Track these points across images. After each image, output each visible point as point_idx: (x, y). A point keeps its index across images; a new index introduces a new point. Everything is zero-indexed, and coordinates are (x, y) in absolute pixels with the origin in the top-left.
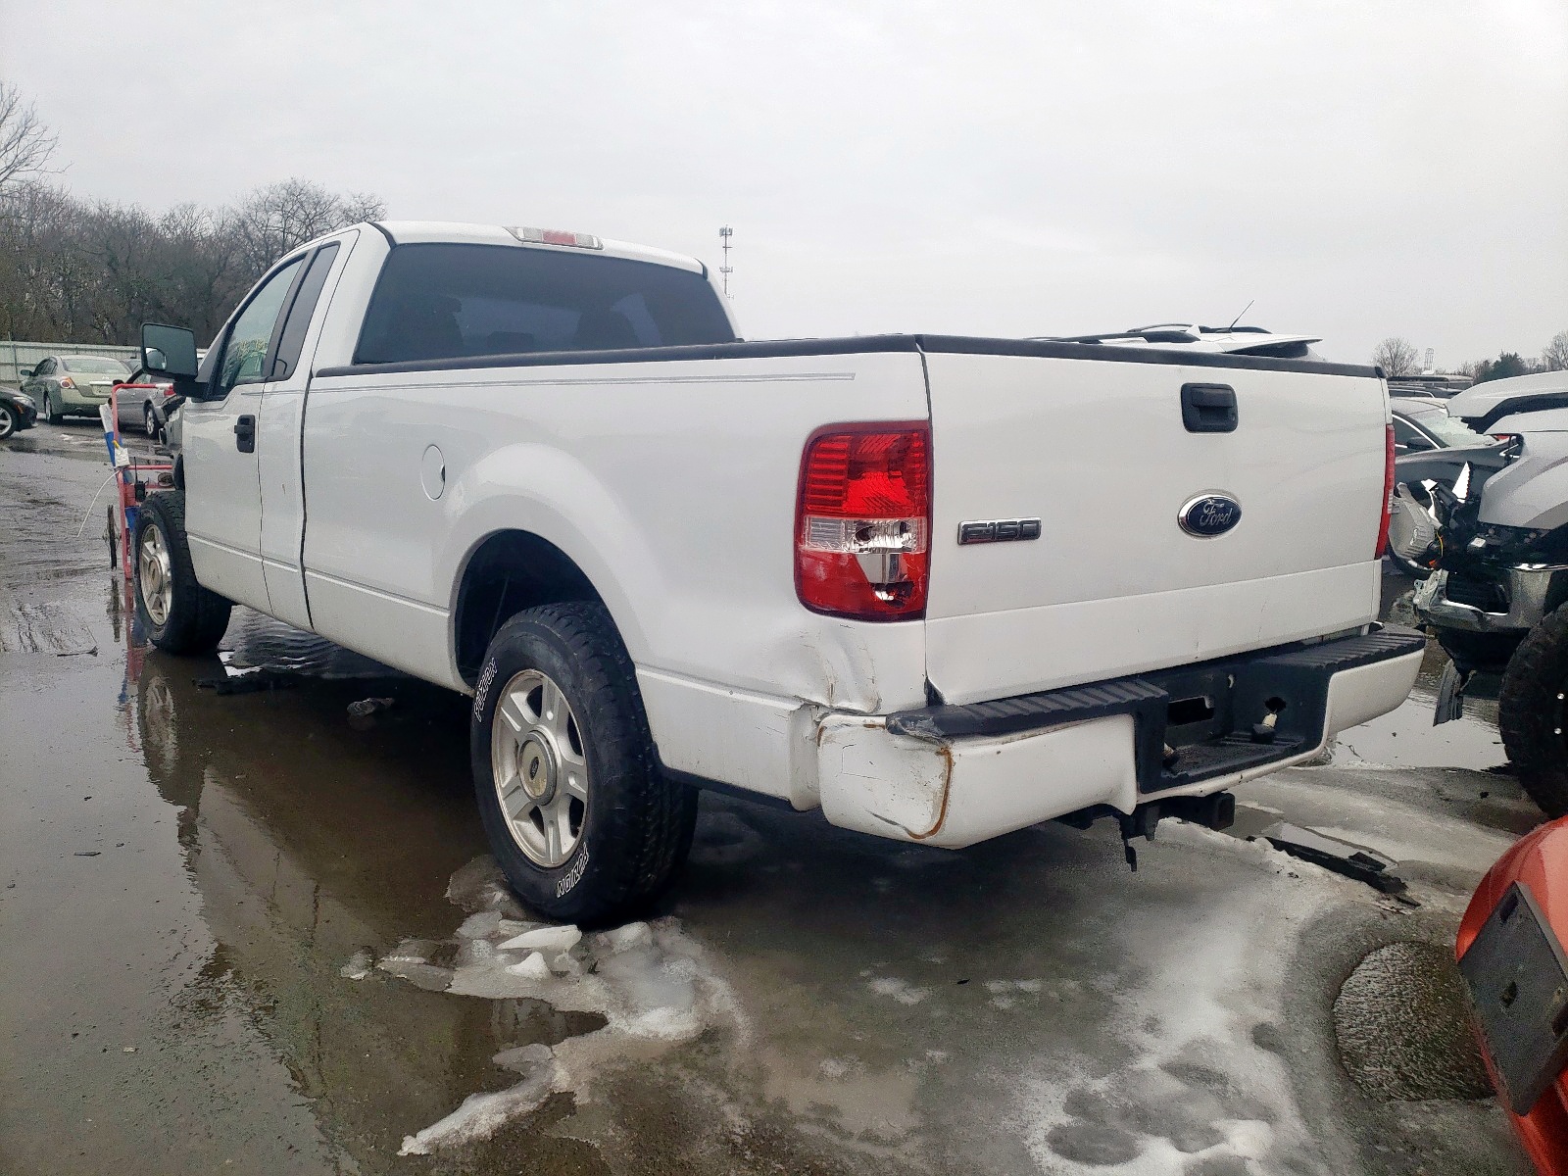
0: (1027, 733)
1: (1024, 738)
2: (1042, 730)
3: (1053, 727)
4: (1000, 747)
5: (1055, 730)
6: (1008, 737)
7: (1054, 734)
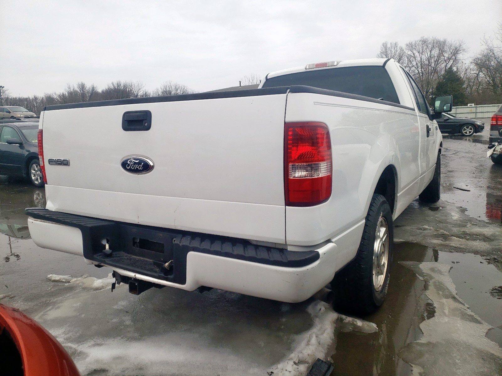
0: (43, 221)
1: (41, 221)
2: (48, 222)
3: (52, 222)
4: (33, 221)
5: (52, 223)
6: (36, 219)
7: (51, 224)
